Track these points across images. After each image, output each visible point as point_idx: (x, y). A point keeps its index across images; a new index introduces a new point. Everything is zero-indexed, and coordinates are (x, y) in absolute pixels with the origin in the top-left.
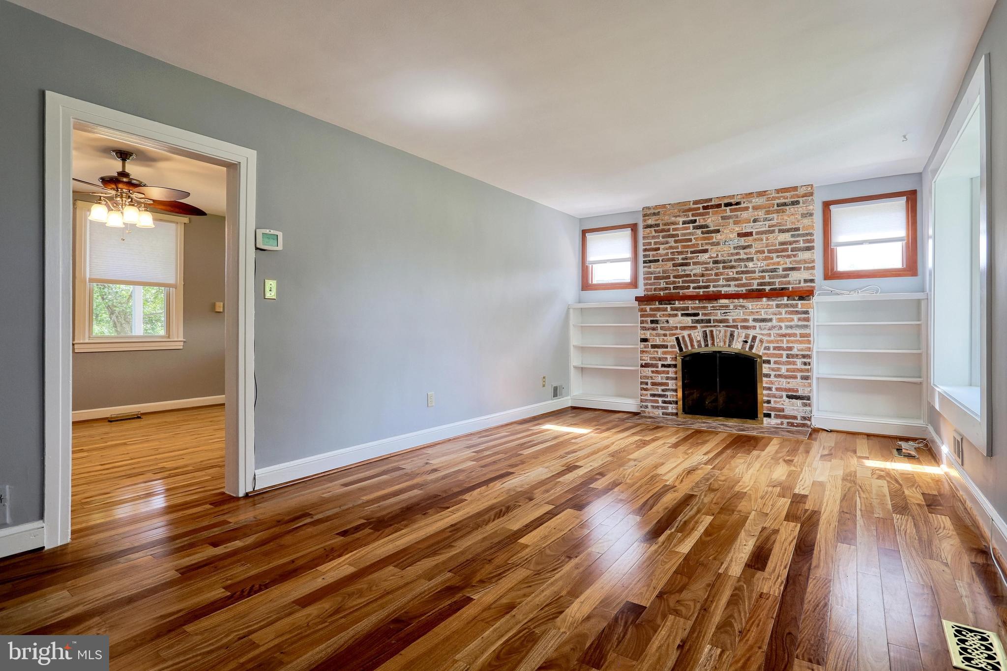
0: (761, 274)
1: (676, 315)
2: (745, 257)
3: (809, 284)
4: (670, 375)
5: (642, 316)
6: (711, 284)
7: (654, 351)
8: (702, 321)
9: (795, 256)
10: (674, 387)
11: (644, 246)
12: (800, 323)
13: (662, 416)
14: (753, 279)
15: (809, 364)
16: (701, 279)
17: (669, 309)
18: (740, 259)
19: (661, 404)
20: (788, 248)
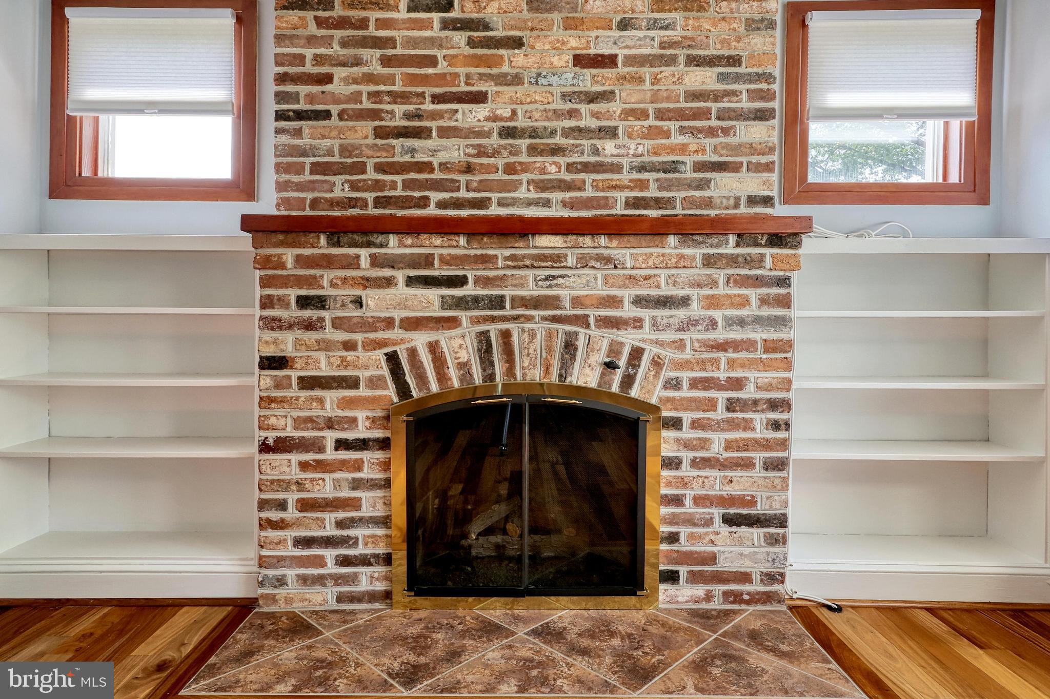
0: (636, 176)
1: (389, 282)
2: (594, 124)
3: (760, 210)
4: (366, 474)
5: (266, 282)
6: (494, 196)
7: (312, 399)
8: (476, 302)
9: (726, 131)
10: (380, 512)
11: (277, 64)
12: (766, 312)
13: (336, 606)
14: (615, 187)
15: (787, 426)
16: (463, 178)
17: (364, 262)
18: (579, 130)
19: (331, 568)
20: (709, 111)
